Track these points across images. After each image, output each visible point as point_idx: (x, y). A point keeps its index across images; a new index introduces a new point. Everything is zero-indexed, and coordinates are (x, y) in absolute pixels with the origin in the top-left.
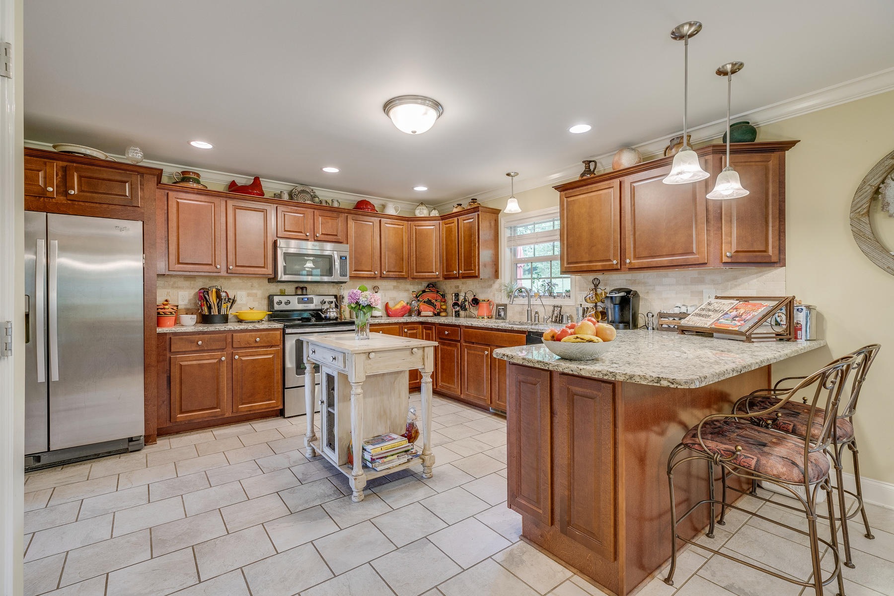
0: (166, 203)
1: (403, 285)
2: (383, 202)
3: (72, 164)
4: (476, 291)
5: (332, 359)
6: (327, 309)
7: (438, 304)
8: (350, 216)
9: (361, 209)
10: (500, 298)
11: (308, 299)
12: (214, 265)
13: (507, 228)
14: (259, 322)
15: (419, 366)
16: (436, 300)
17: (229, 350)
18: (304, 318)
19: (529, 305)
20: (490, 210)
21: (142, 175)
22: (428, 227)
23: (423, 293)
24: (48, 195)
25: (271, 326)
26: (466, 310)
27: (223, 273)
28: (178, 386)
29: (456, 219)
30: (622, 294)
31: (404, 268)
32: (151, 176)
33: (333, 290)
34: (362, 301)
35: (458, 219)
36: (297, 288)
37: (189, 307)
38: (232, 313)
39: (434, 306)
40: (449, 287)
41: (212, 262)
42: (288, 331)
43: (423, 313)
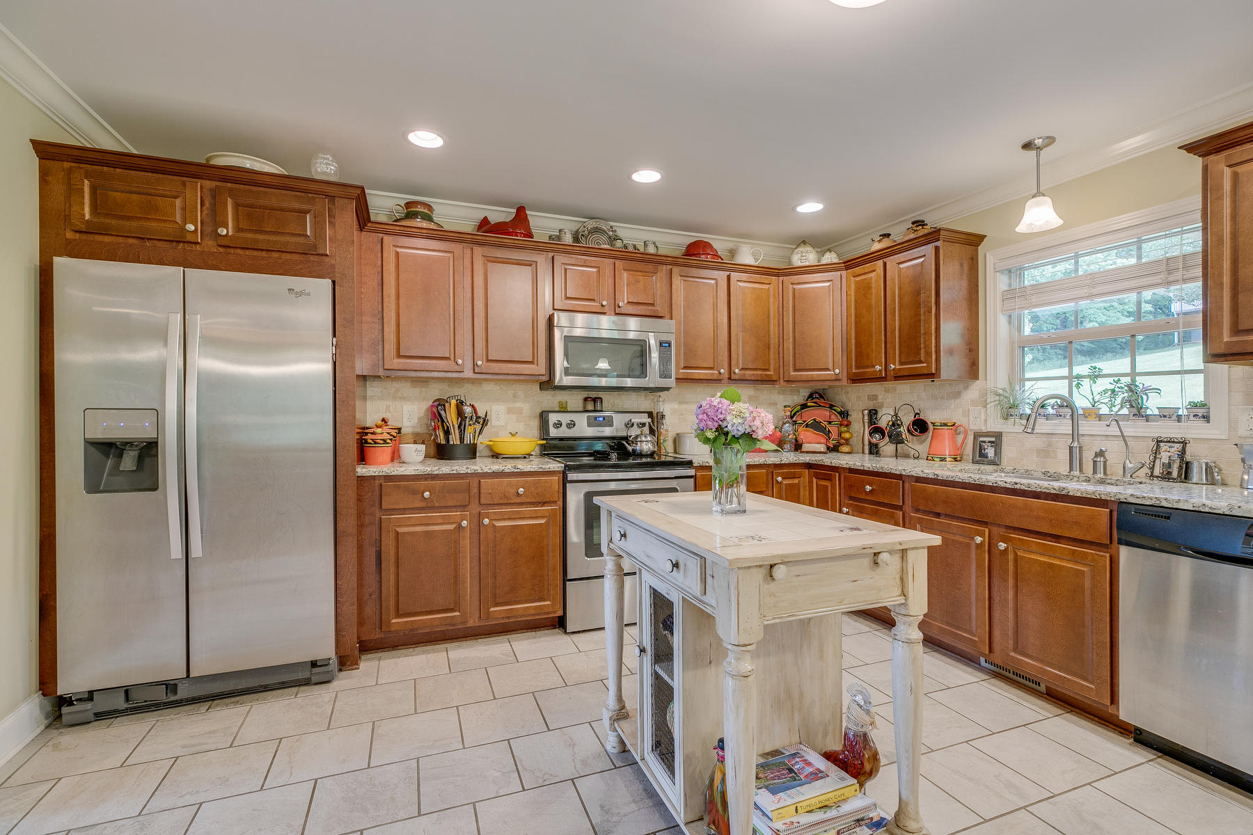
0: (380, 255)
1: (767, 393)
2: (730, 245)
3: (225, 184)
4: (918, 405)
5: (669, 566)
6: (637, 437)
7: (834, 430)
8: (676, 270)
9: (694, 255)
10: (983, 419)
11: (604, 418)
12: (452, 359)
13: (1001, 272)
14: (525, 458)
15: (892, 599)
16: (830, 423)
17: (474, 507)
18: (598, 452)
19: (1075, 435)
20: (963, 236)
21: (332, 198)
22: (817, 284)
23: (802, 409)
24: (189, 238)
25: (544, 467)
26: (897, 442)
27: (468, 373)
28: (393, 569)
29: (880, 263)
31: (772, 362)
32: (346, 200)
33: (645, 403)
34: (732, 426)
35: (885, 264)
36: (586, 399)
37: (418, 430)
38: (482, 441)
39: (827, 433)
40: (857, 399)
41: (450, 354)
42: (572, 476)
43: (806, 447)
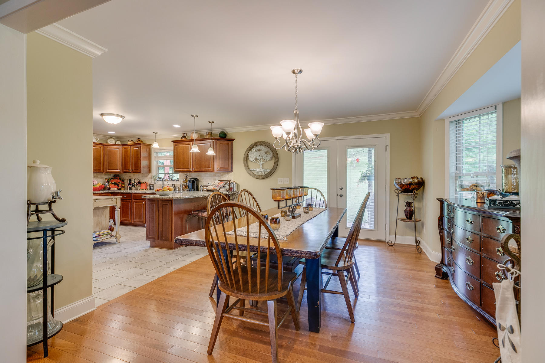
1: (100, 175)
4: (140, 178)
7: (120, 185)
10: (151, 182)
13: (155, 152)
15: (115, 205)
16: (119, 183)
19: (163, 184)
20: (147, 145)
22: (115, 149)
23: (111, 179)
26: (135, 186)
29: (130, 146)
30: (193, 180)
31: (101, 167)
39: (118, 186)
40: (126, 177)
43: (112, 189)
